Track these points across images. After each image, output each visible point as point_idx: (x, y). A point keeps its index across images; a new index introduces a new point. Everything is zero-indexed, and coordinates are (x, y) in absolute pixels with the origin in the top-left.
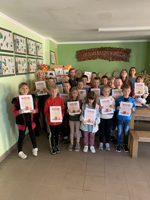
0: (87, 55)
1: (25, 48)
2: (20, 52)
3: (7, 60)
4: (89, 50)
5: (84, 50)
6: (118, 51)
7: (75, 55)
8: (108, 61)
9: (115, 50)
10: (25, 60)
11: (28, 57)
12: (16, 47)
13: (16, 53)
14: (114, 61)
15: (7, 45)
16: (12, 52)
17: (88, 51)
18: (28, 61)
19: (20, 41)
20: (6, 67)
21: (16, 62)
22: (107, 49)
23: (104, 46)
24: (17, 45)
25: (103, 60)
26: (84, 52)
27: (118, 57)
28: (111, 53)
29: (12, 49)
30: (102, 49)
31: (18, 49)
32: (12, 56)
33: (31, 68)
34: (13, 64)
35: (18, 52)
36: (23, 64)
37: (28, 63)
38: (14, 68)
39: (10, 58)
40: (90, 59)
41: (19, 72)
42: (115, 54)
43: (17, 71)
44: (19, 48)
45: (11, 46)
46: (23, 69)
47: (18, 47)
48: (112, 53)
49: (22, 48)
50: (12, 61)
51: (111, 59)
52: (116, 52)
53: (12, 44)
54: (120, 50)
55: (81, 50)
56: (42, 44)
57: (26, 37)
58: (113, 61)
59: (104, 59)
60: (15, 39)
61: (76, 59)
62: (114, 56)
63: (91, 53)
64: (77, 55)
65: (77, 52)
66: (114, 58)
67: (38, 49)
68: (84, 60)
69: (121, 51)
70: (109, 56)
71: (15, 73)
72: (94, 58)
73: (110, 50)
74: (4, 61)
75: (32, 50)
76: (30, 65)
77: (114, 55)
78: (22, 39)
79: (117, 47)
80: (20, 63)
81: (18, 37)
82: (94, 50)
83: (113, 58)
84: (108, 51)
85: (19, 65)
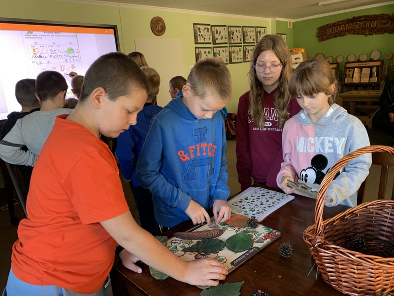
0: (332, 31)
1: (242, 38)
2: (235, 42)
3: (221, 51)
4: (335, 23)
5: (327, 25)
6: (379, 20)
7: (316, 33)
8: (363, 35)
9: (374, 18)
10: (240, 49)
11: (244, 46)
12: (230, 38)
13: (229, 44)
14: (372, 34)
15: (222, 39)
16: (227, 43)
17: (333, 26)
18: (245, 50)
19: (235, 32)
20: (220, 57)
21: (229, 52)
22: (361, 19)
23: (356, 15)
24: (232, 36)
25: (356, 36)
26: (328, 28)
27: (378, 28)
28: (367, 24)
29: (227, 41)
30: (354, 20)
31: (232, 40)
32: (227, 47)
33: (248, 56)
34: (227, 54)
35: (232, 42)
36: (238, 53)
37: (244, 52)
38: (228, 58)
39: (224, 49)
40: (335, 36)
41: (233, 61)
42: (374, 24)
43: (231, 60)
44: (234, 38)
45: (226, 38)
46: (238, 58)
47: (232, 38)
48: (369, 24)
49: (237, 37)
50: (226, 52)
51: (368, 33)
52: (375, 22)
53: (227, 37)
54: (382, 16)
55: (324, 26)
56: (266, 27)
57: (242, 25)
58: (371, 36)
59: (358, 34)
60: (230, 31)
61: (317, 39)
62: (373, 28)
63: (337, 28)
64: (318, 33)
65: (319, 28)
66: (372, 31)
67: (259, 34)
68: (327, 39)
69: (383, 19)
70: (364, 29)
71: (228, 62)
72: (341, 34)
73: (366, 20)
74: (218, 52)
75: (250, 37)
76: (247, 53)
77: (372, 26)
78: (237, 29)
79: (378, 13)
80: (234, 52)
81: (232, 29)
82: (341, 23)
83: (370, 30)
84: (364, 21)
85: (233, 55)
